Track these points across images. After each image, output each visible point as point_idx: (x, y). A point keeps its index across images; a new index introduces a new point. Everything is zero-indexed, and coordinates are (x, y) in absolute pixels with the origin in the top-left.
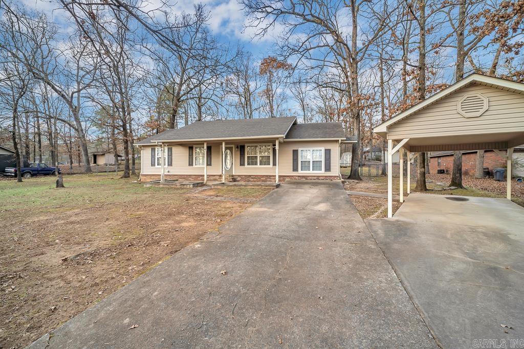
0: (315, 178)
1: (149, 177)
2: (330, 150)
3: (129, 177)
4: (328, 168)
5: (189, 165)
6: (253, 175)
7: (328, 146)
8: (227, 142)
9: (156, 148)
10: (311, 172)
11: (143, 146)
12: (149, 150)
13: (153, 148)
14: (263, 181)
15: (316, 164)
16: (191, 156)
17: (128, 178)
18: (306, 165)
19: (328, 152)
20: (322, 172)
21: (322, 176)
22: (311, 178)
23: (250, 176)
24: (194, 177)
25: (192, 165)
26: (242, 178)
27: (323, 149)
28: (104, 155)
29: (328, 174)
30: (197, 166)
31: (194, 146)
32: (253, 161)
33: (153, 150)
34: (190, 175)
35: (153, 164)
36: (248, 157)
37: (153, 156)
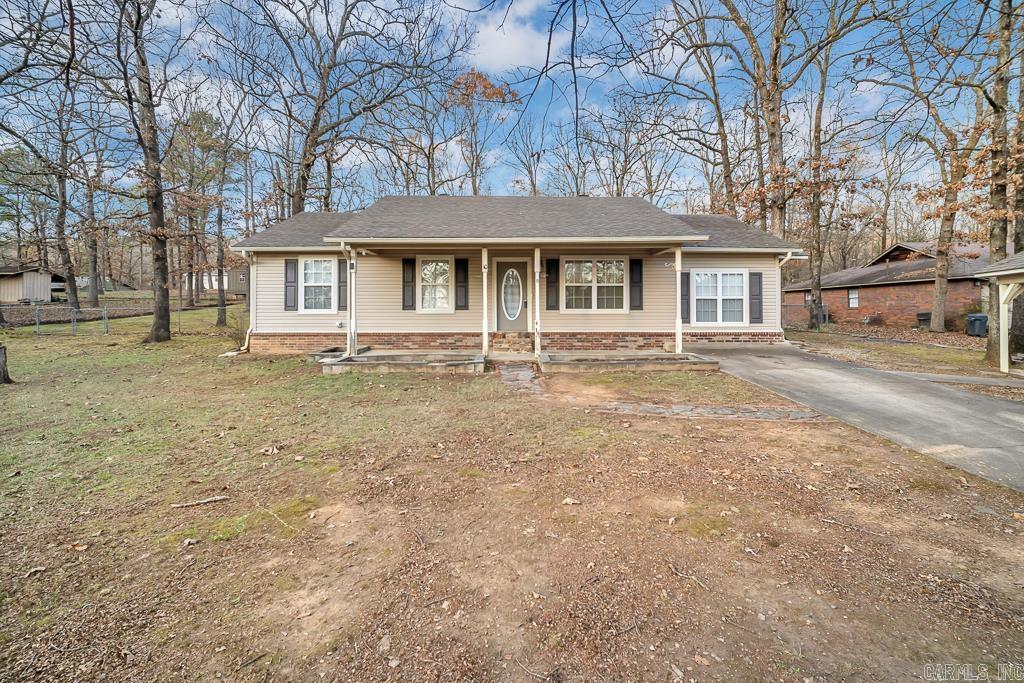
0: (730, 338)
1: (277, 340)
2: (760, 275)
3: (168, 338)
4: (757, 316)
5: (405, 307)
6: (580, 334)
7: (758, 266)
8: (495, 251)
9: (302, 261)
10: (720, 325)
11: (257, 254)
12: (278, 267)
13: (291, 261)
14: (607, 347)
15: (731, 307)
16: (409, 283)
17: (169, 343)
18: (708, 308)
19: (756, 279)
20: (744, 325)
21: (745, 334)
22: (720, 338)
23: (574, 335)
24: (421, 338)
25: (412, 307)
26: (553, 341)
27: (746, 272)
28: (19, 276)
29: (757, 329)
30: (426, 311)
31: (419, 259)
32: (580, 297)
33: (291, 265)
34: (406, 335)
35: (290, 305)
36: (567, 287)
37: (291, 283)
